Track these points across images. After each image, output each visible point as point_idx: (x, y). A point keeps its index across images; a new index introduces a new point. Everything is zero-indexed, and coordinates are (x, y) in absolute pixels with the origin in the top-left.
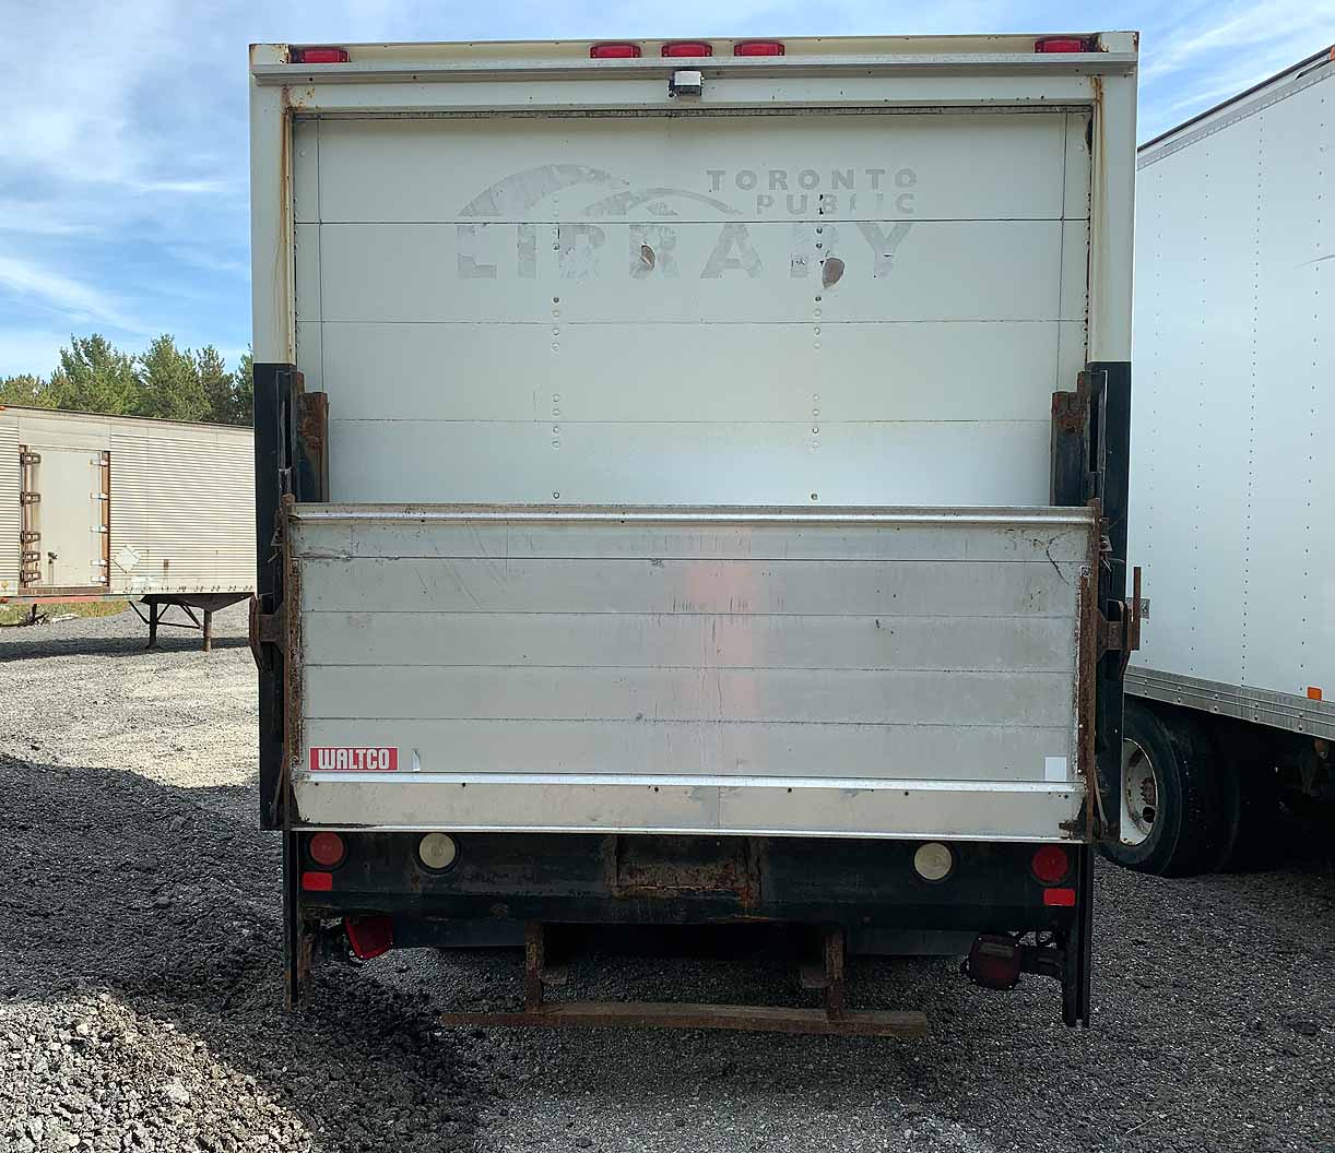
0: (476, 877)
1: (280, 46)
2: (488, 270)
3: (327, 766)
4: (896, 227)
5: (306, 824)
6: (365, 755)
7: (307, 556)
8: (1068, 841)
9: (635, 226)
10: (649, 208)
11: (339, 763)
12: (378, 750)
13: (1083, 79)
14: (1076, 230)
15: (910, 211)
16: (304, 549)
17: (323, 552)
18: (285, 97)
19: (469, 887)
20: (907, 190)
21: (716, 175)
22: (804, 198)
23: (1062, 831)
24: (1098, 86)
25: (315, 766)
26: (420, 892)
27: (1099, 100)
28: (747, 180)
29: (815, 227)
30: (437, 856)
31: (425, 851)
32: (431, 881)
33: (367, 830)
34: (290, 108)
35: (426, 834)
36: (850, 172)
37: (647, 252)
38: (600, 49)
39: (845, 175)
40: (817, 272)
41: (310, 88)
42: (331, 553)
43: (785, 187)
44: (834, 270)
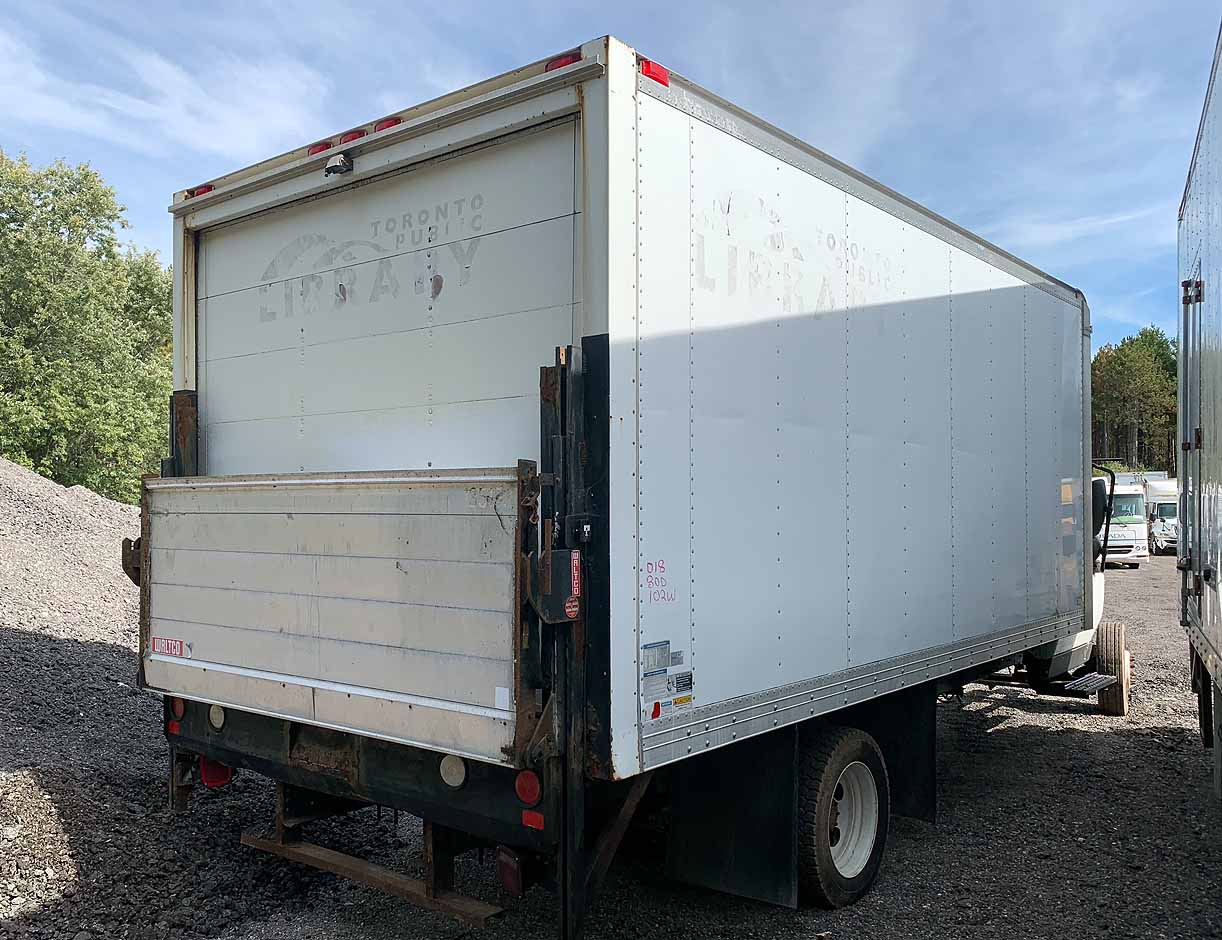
1: (184, 191)
2: (273, 315)
3: (158, 649)
4: (472, 243)
6: (171, 644)
7: (153, 513)
8: (504, 765)
9: (336, 271)
10: (343, 257)
11: (162, 648)
12: (176, 642)
13: (570, 90)
15: (479, 229)
16: (152, 508)
17: (159, 510)
18: (185, 222)
20: (478, 212)
21: (375, 225)
22: (421, 231)
23: (503, 755)
24: (580, 92)
25: (154, 650)
26: (210, 743)
27: (581, 104)
28: (391, 225)
29: (425, 253)
30: (216, 720)
31: (213, 716)
32: (214, 736)
34: (187, 229)
36: (446, 205)
37: (342, 289)
39: (443, 208)
40: (428, 285)
41: (196, 213)
42: (162, 510)
43: (411, 226)
44: (438, 284)
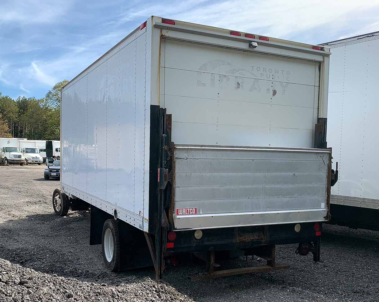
0: (208, 240)
1: (160, 18)
2: (204, 85)
3: (180, 213)
4: (286, 84)
5: (176, 229)
6: (189, 210)
7: (177, 158)
8: (325, 221)
9: (236, 77)
10: (239, 73)
11: (183, 213)
12: (192, 209)
13: (321, 56)
14: (317, 88)
15: (289, 81)
16: (176, 157)
17: (181, 157)
18: (161, 32)
19: (206, 243)
20: (288, 76)
21: (253, 67)
22: (270, 75)
23: (324, 219)
24: (324, 58)
25: (178, 214)
26: (195, 245)
27: (323, 61)
28: (259, 69)
29: (271, 82)
30: (198, 236)
31: (196, 235)
32: (198, 242)
33: (191, 229)
34: (162, 35)
35: (196, 230)
36: (278, 70)
37: (238, 84)
38: (232, 33)
39: (277, 71)
40: (272, 93)
41: (167, 31)
42: (183, 157)
43: (266, 72)
44: (275, 93)
